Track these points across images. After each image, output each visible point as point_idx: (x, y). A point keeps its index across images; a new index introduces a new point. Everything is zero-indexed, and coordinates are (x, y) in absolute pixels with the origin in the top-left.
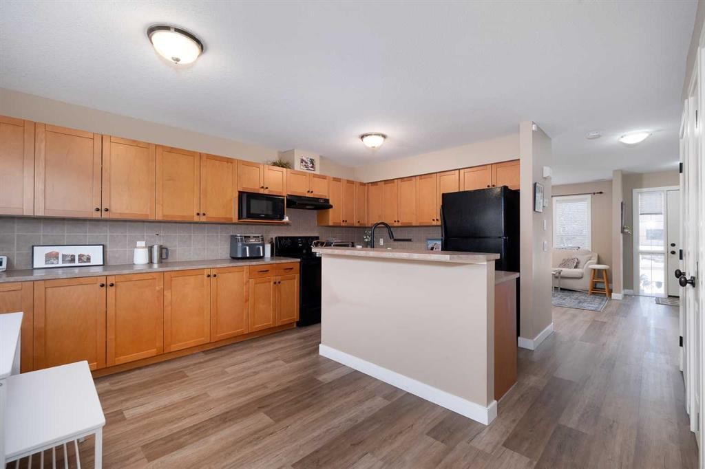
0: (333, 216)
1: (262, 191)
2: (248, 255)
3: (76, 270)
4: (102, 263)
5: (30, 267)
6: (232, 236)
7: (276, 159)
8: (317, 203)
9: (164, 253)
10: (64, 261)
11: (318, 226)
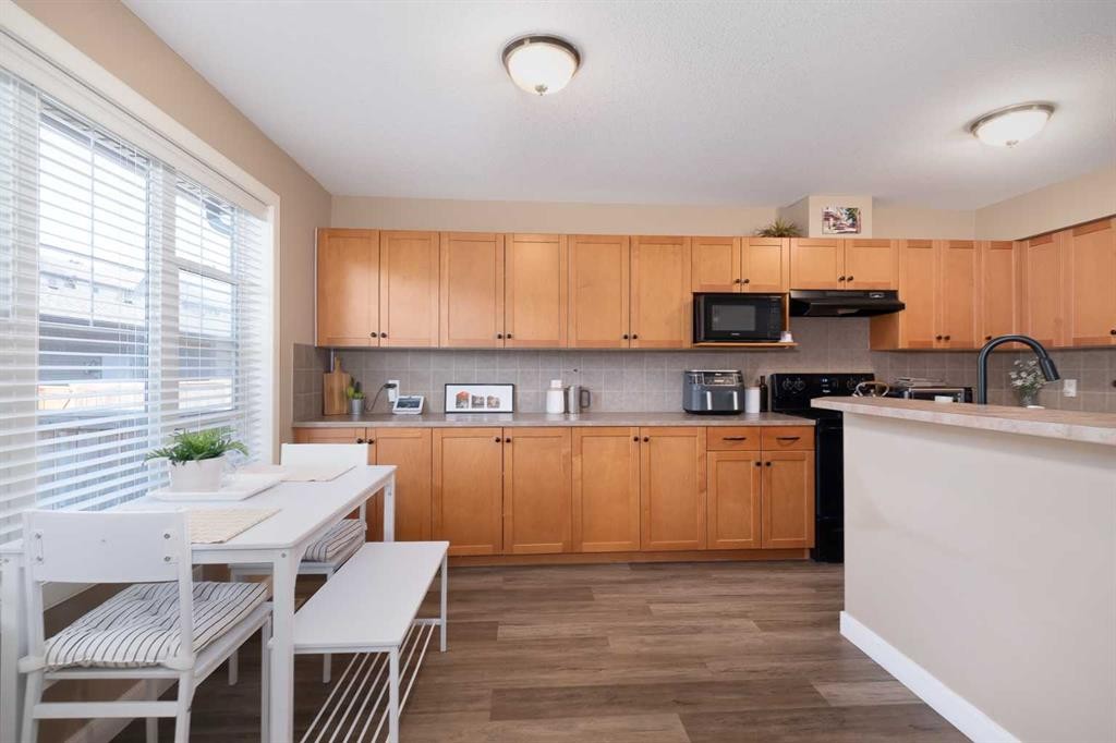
0: (907, 329)
1: (736, 289)
2: (710, 408)
3: (485, 418)
4: (511, 410)
5: (442, 411)
6: (687, 372)
7: (769, 222)
8: (866, 302)
9: (584, 400)
10: (474, 405)
11: (871, 351)
